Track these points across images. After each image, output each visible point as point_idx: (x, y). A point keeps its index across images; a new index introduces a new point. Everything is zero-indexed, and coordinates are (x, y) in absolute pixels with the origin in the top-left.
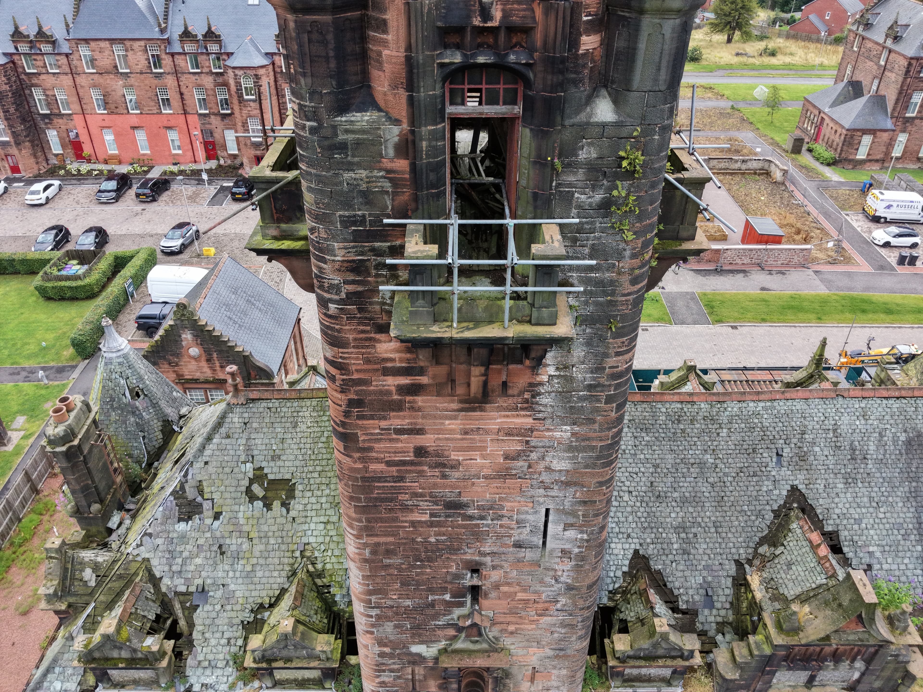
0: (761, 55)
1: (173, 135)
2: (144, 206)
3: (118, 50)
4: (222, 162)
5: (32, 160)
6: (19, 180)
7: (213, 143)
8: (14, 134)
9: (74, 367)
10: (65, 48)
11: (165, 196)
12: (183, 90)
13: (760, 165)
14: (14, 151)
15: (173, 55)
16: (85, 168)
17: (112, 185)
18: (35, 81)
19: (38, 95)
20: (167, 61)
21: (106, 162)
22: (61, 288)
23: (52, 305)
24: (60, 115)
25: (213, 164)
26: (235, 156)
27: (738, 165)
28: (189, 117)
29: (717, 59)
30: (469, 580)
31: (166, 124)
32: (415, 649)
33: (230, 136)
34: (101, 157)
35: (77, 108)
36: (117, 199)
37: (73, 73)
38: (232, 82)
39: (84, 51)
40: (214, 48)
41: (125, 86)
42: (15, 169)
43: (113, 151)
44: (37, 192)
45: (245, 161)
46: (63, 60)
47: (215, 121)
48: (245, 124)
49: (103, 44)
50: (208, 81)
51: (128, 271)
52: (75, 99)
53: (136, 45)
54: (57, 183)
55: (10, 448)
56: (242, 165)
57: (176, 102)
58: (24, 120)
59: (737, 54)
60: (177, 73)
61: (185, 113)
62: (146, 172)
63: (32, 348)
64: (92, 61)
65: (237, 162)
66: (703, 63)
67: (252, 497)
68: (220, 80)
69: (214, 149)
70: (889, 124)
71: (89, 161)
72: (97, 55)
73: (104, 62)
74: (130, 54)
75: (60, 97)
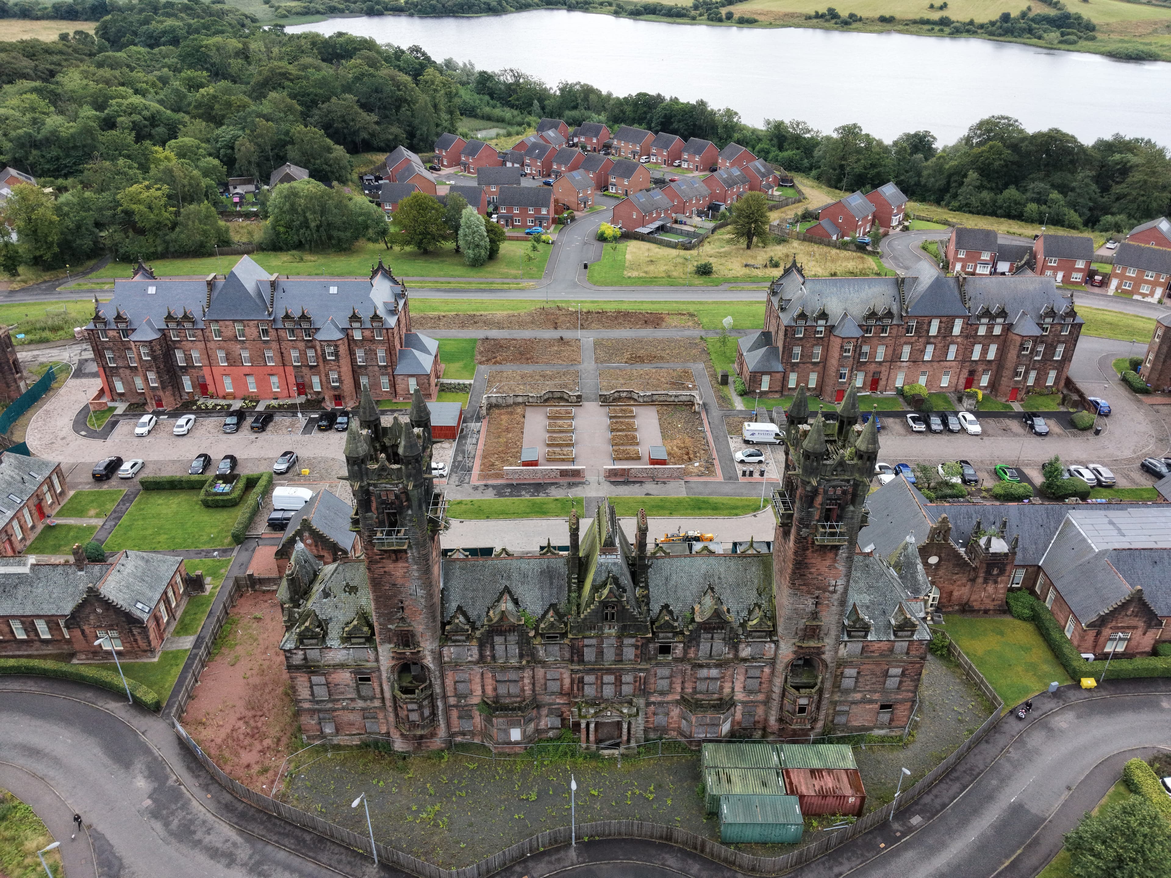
0: (766, 266)
1: (274, 380)
2: (256, 435)
3: (238, 327)
4: (309, 397)
5: (172, 399)
6: (163, 413)
7: (303, 385)
8: (162, 382)
9: (232, 550)
10: (201, 325)
11: (270, 427)
12: (283, 350)
13: (688, 398)
14: (161, 393)
15: (277, 329)
16: (211, 403)
17: (234, 420)
18: (178, 345)
19: (179, 355)
20: (273, 333)
21: (224, 398)
22: (217, 501)
23: (211, 510)
24: (195, 367)
25: (302, 399)
26: (318, 393)
27: (673, 399)
28: (287, 368)
29: (726, 272)
30: (400, 605)
31: (270, 372)
32: (390, 626)
33: (316, 380)
34: (221, 394)
35: (207, 362)
36: (237, 430)
37: (206, 340)
38: (318, 348)
39: (214, 327)
40: (305, 325)
41: (242, 348)
42: (159, 404)
43: (230, 390)
44: (182, 426)
45: (327, 398)
46: (199, 333)
47: (305, 370)
48: (327, 375)
49: (227, 323)
50: (301, 345)
51: (258, 489)
52: (206, 356)
53: (251, 323)
54: (192, 417)
55: (207, 593)
56: (324, 398)
57: (278, 359)
58: (168, 372)
59: (746, 266)
60: (279, 340)
61: (284, 365)
62: (255, 407)
63: (205, 538)
64: (219, 333)
65: (320, 397)
66: (714, 276)
67: (345, 591)
68: (310, 344)
69: (304, 388)
70: (780, 368)
71: (212, 397)
72: (223, 329)
73: (228, 333)
74: (247, 328)
75: (195, 354)
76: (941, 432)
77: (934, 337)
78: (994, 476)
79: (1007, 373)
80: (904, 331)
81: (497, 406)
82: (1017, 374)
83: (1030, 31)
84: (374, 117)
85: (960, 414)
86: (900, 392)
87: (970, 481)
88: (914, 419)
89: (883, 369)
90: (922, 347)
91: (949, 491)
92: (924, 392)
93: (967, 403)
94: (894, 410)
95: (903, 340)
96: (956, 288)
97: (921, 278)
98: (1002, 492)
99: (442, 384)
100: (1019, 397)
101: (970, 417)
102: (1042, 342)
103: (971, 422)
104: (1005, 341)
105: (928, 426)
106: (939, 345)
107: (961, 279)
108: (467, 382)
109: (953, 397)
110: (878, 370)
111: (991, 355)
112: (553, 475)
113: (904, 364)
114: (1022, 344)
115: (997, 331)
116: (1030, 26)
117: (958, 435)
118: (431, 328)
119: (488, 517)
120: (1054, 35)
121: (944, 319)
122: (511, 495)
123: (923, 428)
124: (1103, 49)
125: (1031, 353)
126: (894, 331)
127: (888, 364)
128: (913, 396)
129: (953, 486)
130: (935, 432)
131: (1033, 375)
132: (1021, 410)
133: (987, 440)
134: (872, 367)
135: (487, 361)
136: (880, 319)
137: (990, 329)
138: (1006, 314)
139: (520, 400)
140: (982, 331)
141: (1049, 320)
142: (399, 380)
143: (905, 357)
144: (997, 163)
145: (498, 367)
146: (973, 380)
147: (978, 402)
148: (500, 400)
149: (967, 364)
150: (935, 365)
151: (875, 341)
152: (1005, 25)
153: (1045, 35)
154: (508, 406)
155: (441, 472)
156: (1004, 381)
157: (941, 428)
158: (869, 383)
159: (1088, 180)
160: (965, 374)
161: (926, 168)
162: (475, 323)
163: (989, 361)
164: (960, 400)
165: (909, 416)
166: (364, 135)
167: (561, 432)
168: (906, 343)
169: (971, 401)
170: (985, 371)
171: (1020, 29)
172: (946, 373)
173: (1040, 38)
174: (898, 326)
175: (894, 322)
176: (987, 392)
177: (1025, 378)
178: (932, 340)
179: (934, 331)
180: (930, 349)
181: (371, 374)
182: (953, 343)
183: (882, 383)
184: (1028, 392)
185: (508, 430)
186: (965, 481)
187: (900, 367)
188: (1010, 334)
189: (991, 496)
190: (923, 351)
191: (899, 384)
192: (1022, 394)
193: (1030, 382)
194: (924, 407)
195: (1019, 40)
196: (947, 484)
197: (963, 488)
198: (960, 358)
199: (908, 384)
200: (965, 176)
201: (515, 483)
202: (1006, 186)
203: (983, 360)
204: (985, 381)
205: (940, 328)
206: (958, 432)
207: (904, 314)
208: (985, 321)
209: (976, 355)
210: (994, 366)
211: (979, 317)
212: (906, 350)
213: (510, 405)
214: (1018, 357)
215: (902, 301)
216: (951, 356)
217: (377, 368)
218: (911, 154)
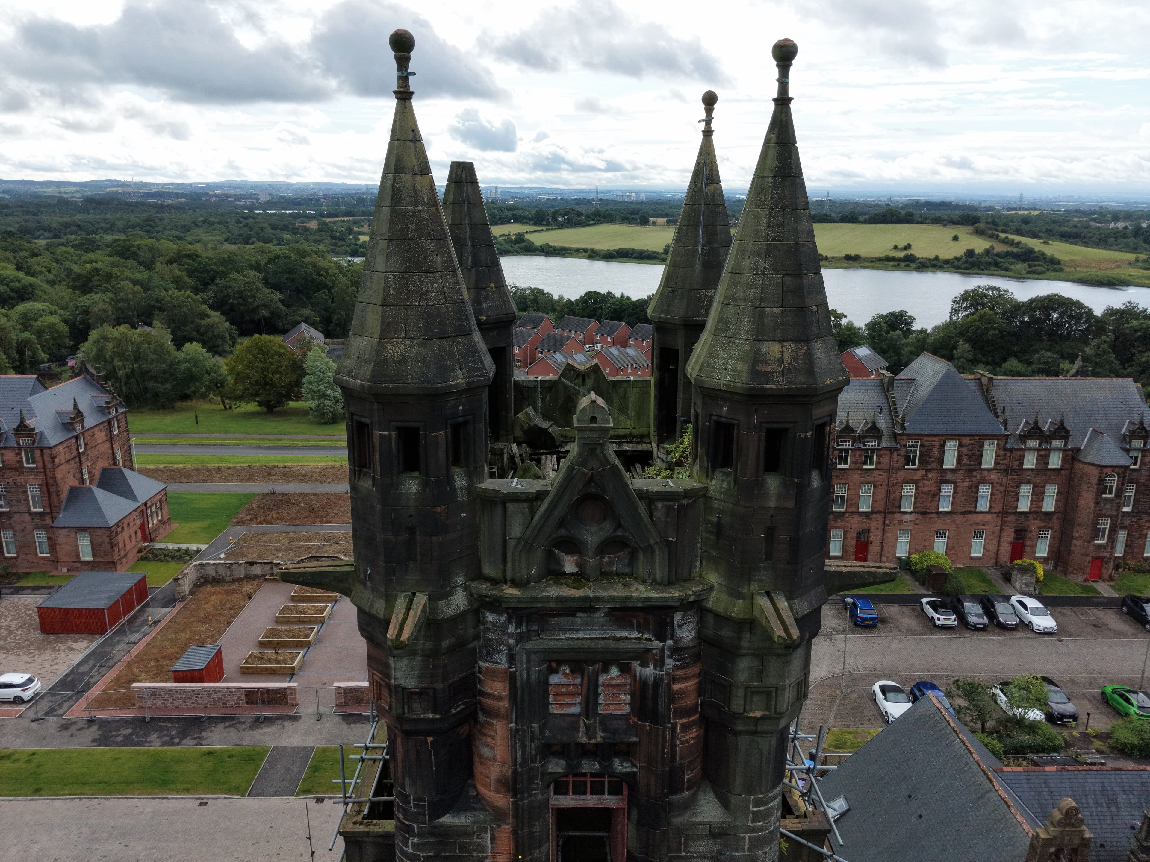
76: (984, 629)
77: (952, 470)
78: (1104, 708)
79: (1080, 532)
80: (902, 460)
81: (216, 581)
82: (1096, 533)
83: (996, 264)
84: (277, 295)
85: (1014, 599)
86: (906, 565)
87: (1062, 716)
88: (934, 606)
89: (873, 525)
90: (933, 488)
91: (1026, 739)
92: (947, 564)
93: (1019, 580)
94: (898, 592)
95: (901, 475)
96: (978, 394)
97: (921, 379)
98: (1135, 740)
99: (151, 551)
100: (1105, 575)
101: (1032, 603)
102: (1131, 481)
103: (1035, 612)
104: (1070, 479)
105: (962, 618)
106: (962, 486)
107: (985, 381)
108: (194, 547)
109: (994, 575)
110: (864, 526)
111: (1049, 505)
112: (232, 700)
113: (907, 517)
114: (1101, 481)
115: (1055, 461)
116: (995, 261)
117: (1018, 635)
118: (199, 481)
119: (37, 792)
120: (1021, 266)
121: (966, 441)
122: (127, 741)
123: (952, 620)
124: (1071, 277)
125: (1117, 496)
126: (886, 460)
127: (880, 517)
128: (929, 569)
129: (1033, 727)
130: (975, 628)
131: (1122, 537)
132: (1114, 594)
133: (1071, 645)
134: (855, 523)
135: (251, 520)
136: (861, 438)
137: (1043, 458)
138: (1067, 432)
139: (257, 570)
140: (1030, 462)
141: (1137, 444)
142: (61, 536)
143: (907, 506)
144: (991, 333)
145: (261, 529)
146: (1023, 546)
147: (1038, 581)
148: (222, 571)
149: (1011, 518)
150: (959, 519)
151: (855, 477)
152: (970, 260)
153: (1012, 267)
154: (234, 581)
155: (17, 691)
156: (1077, 546)
157: (985, 620)
158: (852, 550)
159: (1106, 346)
160: (1009, 536)
161: (907, 345)
162: (270, 475)
163: (1047, 514)
164: (1007, 578)
165: (924, 600)
166: (265, 313)
167: (301, 622)
168: (907, 481)
169: (1026, 578)
170: (1041, 533)
171: (986, 263)
172: (978, 535)
173: (1007, 270)
174: (891, 450)
175: (884, 445)
176: (1050, 566)
177: (1112, 540)
178: (949, 476)
179: (950, 461)
180: (947, 491)
181: (18, 527)
182: (984, 481)
183: (874, 549)
184: (1117, 567)
185: (206, 619)
186: (1051, 718)
187: (901, 522)
188: (1078, 466)
189: (1113, 748)
190: (936, 495)
191: (902, 551)
192: (1108, 570)
193: (1119, 553)
194: (948, 587)
195: (986, 272)
196: (1020, 723)
197: (1053, 730)
198: (998, 508)
199: (917, 551)
200: (955, 348)
201: (147, 715)
202: (1005, 360)
203: (1036, 511)
204: (1043, 549)
205: (960, 456)
206: (1015, 629)
207: (899, 432)
208: (1032, 444)
209: (1024, 506)
210: (1055, 523)
211: (1023, 438)
212: (909, 493)
213: (239, 580)
214: (1097, 503)
215: (893, 412)
216: (983, 505)
217: (27, 517)
218: (888, 333)
